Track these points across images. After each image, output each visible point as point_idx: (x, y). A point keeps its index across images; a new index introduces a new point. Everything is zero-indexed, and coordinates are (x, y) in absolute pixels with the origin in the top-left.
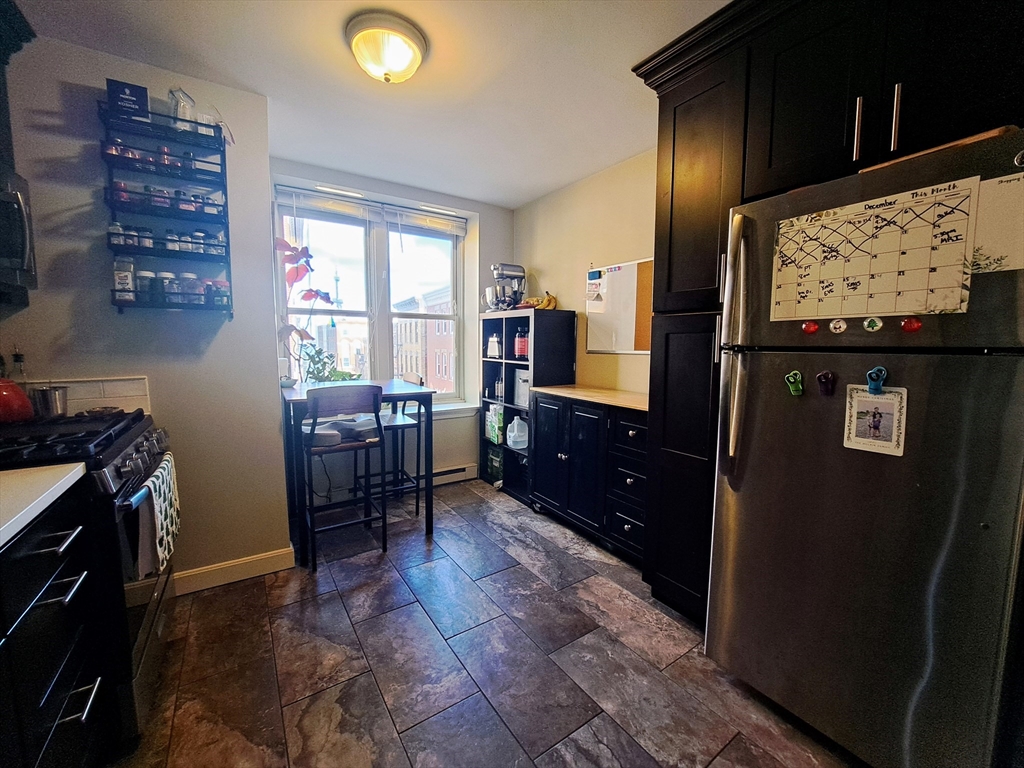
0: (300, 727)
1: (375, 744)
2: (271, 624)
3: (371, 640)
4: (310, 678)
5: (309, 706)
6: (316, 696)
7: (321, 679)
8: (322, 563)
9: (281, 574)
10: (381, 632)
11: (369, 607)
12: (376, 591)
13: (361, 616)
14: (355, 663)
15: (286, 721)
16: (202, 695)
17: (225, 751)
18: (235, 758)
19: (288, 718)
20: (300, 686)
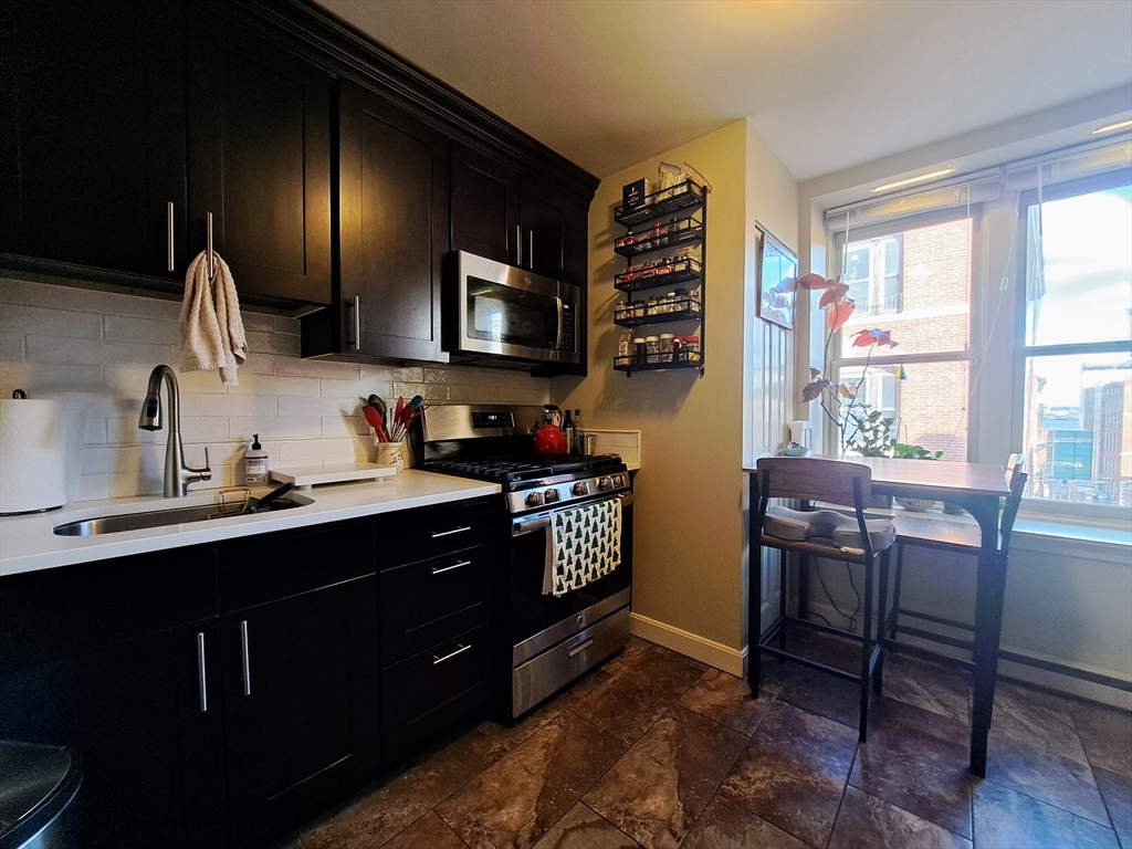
0: (566, 832)
2: (663, 717)
3: (710, 831)
4: (623, 800)
5: (591, 825)
6: (606, 823)
7: (628, 813)
8: (770, 695)
9: (724, 677)
10: (730, 835)
11: (758, 791)
12: (787, 780)
13: (735, 792)
14: (666, 836)
15: (566, 816)
16: (566, 729)
17: (524, 786)
18: (520, 800)
19: (571, 814)
20: (608, 799)
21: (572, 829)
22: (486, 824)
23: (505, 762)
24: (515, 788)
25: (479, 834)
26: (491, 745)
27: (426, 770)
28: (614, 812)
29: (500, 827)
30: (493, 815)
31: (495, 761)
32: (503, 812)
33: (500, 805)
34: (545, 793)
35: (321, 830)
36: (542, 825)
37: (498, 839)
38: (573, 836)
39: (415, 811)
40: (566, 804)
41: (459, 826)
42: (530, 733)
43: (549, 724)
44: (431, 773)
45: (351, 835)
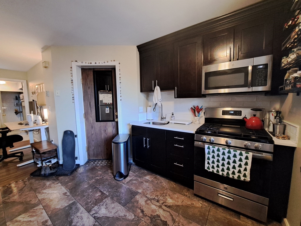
1: (146, 215)
5: (173, 217)
15: (173, 211)
16: (202, 208)
17: (178, 202)
18: (174, 201)
19: (174, 212)
20: (181, 220)
21: (170, 213)
22: (166, 197)
23: (183, 197)
24: (177, 200)
25: (164, 196)
26: (187, 193)
27: (175, 184)
28: (178, 222)
29: (166, 199)
30: (169, 197)
31: (183, 195)
32: (170, 199)
33: (171, 198)
34: (178, 206)
35: (159, 177)
36: (169, 207)
37: (164, 199)
38: (169, 213)
39: (165, 186)
40: (176, 211)
41: (165, 193)
42: (195, 200)
43: (201, 203)
44: (174, 185)
45: (159, 180)
